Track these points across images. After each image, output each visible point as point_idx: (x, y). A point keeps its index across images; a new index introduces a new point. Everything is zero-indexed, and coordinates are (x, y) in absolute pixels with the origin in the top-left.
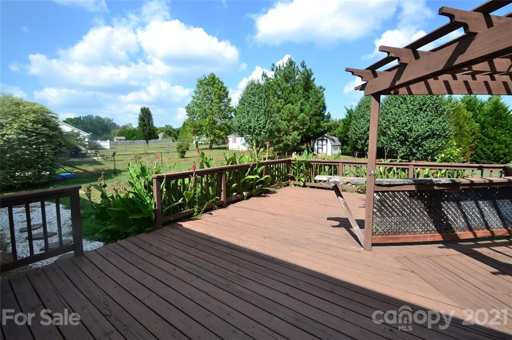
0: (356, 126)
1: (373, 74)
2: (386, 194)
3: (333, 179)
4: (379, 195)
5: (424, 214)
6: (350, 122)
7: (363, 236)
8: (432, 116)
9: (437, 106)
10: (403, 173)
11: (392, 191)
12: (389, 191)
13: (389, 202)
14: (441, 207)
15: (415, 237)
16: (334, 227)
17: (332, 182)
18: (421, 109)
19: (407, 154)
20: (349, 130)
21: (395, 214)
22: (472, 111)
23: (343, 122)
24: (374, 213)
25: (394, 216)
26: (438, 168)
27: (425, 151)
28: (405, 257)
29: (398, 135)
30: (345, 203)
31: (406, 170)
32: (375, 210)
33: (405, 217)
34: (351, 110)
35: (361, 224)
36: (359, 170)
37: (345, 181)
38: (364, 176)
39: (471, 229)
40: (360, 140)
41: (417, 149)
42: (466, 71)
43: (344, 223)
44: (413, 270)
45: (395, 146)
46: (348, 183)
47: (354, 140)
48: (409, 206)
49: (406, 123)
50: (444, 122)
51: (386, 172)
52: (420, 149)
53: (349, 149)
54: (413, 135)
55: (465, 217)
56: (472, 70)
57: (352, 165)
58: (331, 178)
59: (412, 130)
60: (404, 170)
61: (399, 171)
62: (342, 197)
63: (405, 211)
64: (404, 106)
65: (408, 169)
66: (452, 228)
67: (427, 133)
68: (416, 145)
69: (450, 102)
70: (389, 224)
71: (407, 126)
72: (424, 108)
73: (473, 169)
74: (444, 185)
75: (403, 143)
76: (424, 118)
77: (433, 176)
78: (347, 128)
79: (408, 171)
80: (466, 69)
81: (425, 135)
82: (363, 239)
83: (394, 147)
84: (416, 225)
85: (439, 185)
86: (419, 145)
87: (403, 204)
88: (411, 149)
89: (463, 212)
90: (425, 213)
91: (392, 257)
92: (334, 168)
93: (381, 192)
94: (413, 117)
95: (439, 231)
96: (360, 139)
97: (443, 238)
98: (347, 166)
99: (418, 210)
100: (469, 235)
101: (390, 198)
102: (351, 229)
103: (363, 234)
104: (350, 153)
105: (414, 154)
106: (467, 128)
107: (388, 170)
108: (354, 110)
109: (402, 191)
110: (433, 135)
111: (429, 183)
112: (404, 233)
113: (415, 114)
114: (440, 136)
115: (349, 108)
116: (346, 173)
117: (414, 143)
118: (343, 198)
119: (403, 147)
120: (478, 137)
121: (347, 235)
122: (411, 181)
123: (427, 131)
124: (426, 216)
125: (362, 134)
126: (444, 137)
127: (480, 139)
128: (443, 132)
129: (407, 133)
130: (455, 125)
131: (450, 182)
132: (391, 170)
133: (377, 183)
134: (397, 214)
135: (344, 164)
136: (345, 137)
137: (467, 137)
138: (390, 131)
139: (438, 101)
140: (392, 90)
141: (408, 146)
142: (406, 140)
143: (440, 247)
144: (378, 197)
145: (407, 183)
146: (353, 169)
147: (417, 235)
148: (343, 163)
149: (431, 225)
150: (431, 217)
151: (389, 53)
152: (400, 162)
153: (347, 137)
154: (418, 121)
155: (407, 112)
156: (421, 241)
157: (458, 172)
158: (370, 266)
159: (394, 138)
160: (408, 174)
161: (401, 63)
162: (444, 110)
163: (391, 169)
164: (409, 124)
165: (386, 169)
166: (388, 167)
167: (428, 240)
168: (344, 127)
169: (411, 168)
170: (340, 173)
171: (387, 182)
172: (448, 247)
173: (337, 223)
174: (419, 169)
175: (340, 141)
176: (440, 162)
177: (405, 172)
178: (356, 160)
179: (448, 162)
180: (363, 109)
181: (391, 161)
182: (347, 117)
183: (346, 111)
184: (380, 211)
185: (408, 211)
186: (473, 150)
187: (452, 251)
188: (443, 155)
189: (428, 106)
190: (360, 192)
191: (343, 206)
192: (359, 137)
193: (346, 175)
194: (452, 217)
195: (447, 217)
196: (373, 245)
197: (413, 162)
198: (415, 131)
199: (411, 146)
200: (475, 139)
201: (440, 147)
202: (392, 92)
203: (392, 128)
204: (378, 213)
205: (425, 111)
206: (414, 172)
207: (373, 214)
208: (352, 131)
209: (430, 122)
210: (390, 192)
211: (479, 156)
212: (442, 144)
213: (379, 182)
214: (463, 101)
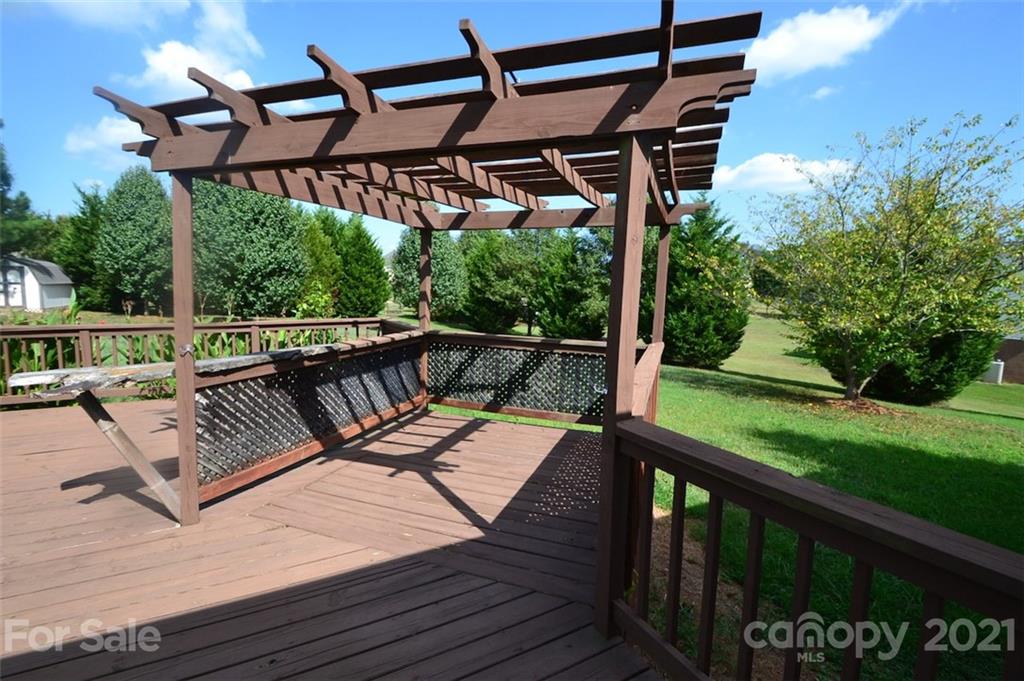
0: (114, 239)
1: (171, 126)
2: (220, 390)
3: (75, 377)
4: (207, 396)
5: (291, 413)
6: (95, 226)
7: (176, 497)
8: (276, 236)
9: (283, 220)
10: (241, 341)
11: (232, 383)
12: (226, 384)
13: (227, 407)
14: (317, 394)
15: (282, 460)
16: (87, 501)
17: (74, 386)
18: (256, 221)
19: (238, 304)
20: (93, 247)
21: (242, 427)
22: (331, 235)
23: (73, 224)
24: (199, 437)
25: (241, 432)
26: (298, 328)
27: (270, 298)
28: (268, 504)
29: (217, 266)
30: (121, 434)
31: (247, 336)
32: (200, 431)
33: (262, 427)
34: (96, 197)
35: (169, 469)
36: (139, 346)
37: (117, 377)
38: (155, 358)
39: (357, 420)
40: (128, 272)
41: (256, 295)
42: (339, 170)
43: (121, 482)
44: (287, 522)
45: (214, 289)
46: (124, 382)
47: (111, 272)
48: (266, 406)
49: (232, 244)
50: (295, 248)
51: (207, 344)
52: (260, 294)
53: (96, 295)
54: (247, 267)
55: (349, 403)
56: (346, 171)
57: (119, 335)
58: (68, 376)
59: (244, 259)
60: (241, 336)
61: (233, 338)
62: (107, 418)
63: (261, 417)
64: (224, 210)
65: (250, 334)
66: (334, 425)
67: (270, 266)
68: (253, 287)
69: (300, 216)
70: (232, 451)
71: (233, 250)
72: (262, 220)
73: (346, 326)
74: (318, 357)
75: (229, 282)
76: (263, 238)
77: (293, 343)
78: (85, 240)
79: (250, 337)
80: (339, 167)
81: (268, 270)
82: (179, 502)
83: (210, 290)
84: (281, 438)
85: (311, 358)
86: (259, 288)
87: (257, 404)
88: (244, 294)
89: (345, 396)
90: (294, 411)
91: (244, 515)
92: (62, 348)
93: (210, 388)
94: (243, 233)
95: (317, 437)
96: (129, 270)
97: (323, 446)
98: (105, 340)
99: (282, 410)
100: (356, 430)
101: (230, 397)
102: (141, 491)
103: (175, 490)
104: (102, 304)
105: (251, 305)
106: (326, 261)
107: (209, 340)
108: (103, 199)
109: (252, 379)
110: (280, 271)
111: (296, 356)
112: (262, 458)
113: (247, 229)
114: (290, 272)
115: (89, 192)
116: (103, 356)
117: (249, 284)
118: (112, 420)
119: (229, 290)
120: (341, 275)
121: (132, 509)
122: (265, 357)
123: (270, 263)
124: (295, 417)
125: (132, 259)
126: (297, 274)
127: (343, 279)
128: (294, 265)
129: (236, 264)
130: (311, 256)
131: (326, 351)
132: (216, 339)
133: (201, 371)
134: (247, 427)
135: (94, 334)
136: (81, 264)
137: (327, 275)
138: (201, 258)
139: (284, 211)
140: (218, 171)
141: (240, 288)
142: (234, 278)
143: (320, 463)
144: (204, 401)
145: (259, 362)
146: (123, 343)
147: (284, 455)
148: (91, 330)
149: (304, 429)
150: (303, 416)
151: (210, 91)
152: (234, 320)
153: (90, 263)
154: (252, 242)
155: (232, 223)
156: (291, 463)
157: (327, 332)
158: (203, 557)
159: (209, 271)
160: (250, 344)
161: (237, 121)
162: (293, 228)
163: (215, 337)
164: (238, 246)
165: (206, 338)
166: (210, 333)
167: (302, 458)
168: (79, 238)
169: (255, 331)
170: (87, 357)
171: (221, 364)
172: (331, 458)
173: (98, 488)
174: (268, 333)
175: (67, 273)
176: (302, 318)
177: (244, 341)
178: (129, 322)
179: (312, 316)
180: (130, 202)
181: (215, 320)
182: (83, 213)
183: (79, 199)
184: (211, 428)
185: (265, 415)
186: (336, 296)
187: (338, 463)
188: (305, 306)
189: (268, 217)
190: (147, 398)
191: (115, 440)
192: (123, 265)
193: (103, 360)
194: (333, 408)
195: (326, 409)
196: (203, 506)
197: (258, 320)
198: (249, 260)
199: (244, 290)
200: (337, 280)
201: (292, 291)
202: (217, 177)
203: (204, 252)
204: (207, 436)
205: (264, 225)
206: (261, 338)
207: (197, 440)
208: (103, 249)
209: (273, 247)
210: (229, 386)
211: (344, 305)
212: (296, 286)
213: (204, 367)
214: (317, 217)
